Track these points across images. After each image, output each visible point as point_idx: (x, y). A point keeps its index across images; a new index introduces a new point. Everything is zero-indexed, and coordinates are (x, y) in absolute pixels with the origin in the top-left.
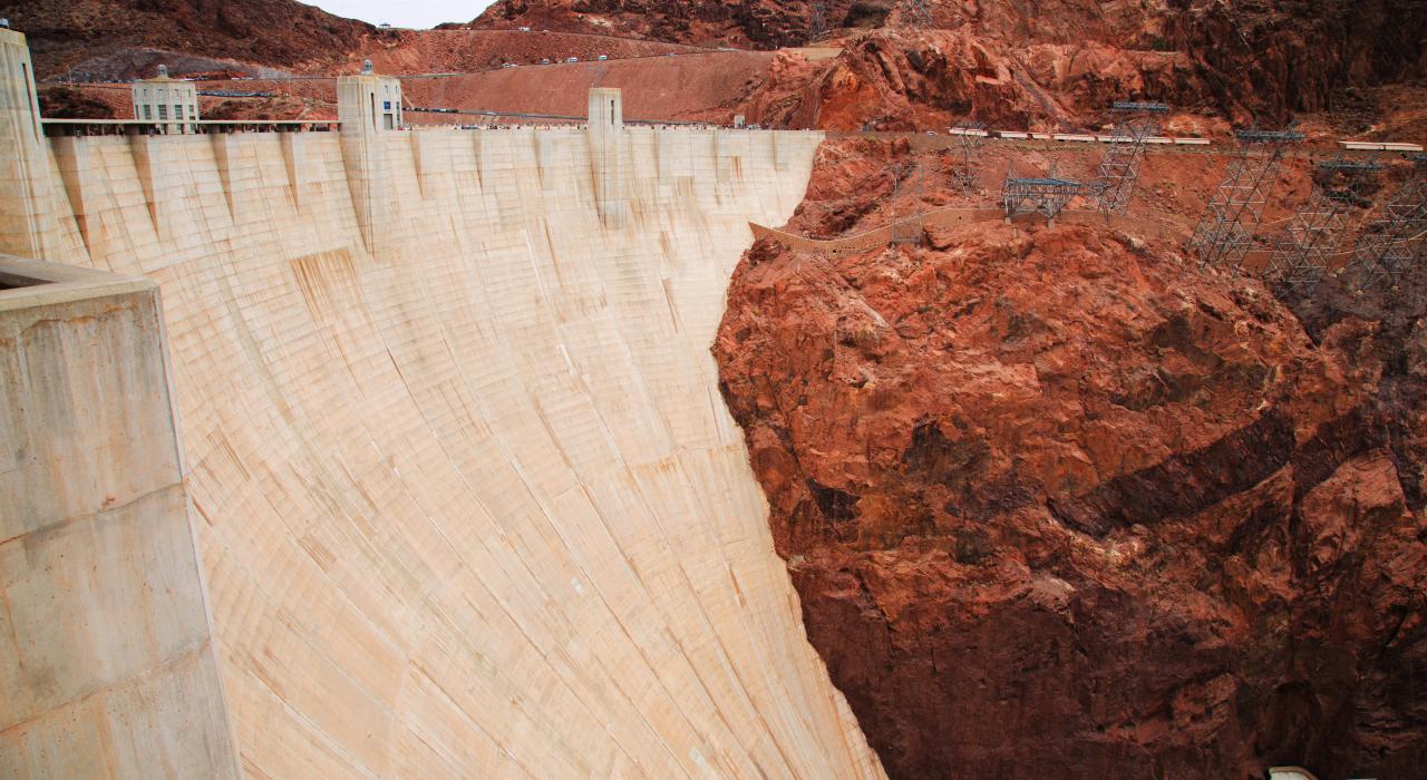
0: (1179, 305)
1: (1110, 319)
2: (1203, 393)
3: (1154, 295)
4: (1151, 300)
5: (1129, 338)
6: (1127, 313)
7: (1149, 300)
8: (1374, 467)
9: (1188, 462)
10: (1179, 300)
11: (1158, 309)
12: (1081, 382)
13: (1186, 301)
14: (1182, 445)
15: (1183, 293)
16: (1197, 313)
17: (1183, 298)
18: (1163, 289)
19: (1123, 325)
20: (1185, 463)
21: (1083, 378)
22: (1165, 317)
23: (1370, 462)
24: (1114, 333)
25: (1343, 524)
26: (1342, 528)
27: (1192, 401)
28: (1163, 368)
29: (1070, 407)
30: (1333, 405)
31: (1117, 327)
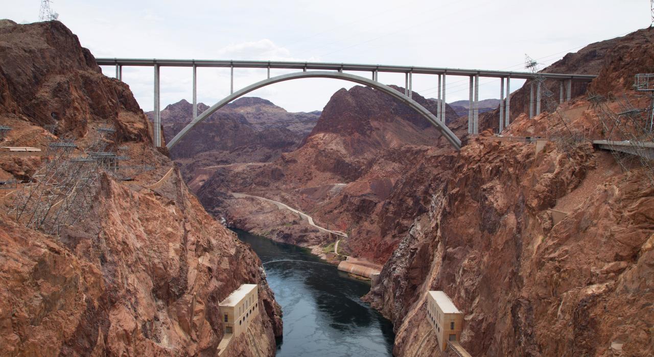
0: (40, 251)
1: (11, 271)
2: (62, 301)
3: (24, 249)
4: (24, 253)
5: (23, 280)
6: (17, 265)
7: (22, 252)
8: (120, 311)
9: (70, 344)
10: (39, 249)
11: (30, 257)
12: (14, 318)
13: (42, 248)
14: (64, 336)
15: (39, 244)
16: (50, 254)
17: (39, 246)
18: (27, 244)
19: (19, 272)
20: (69, 345)
21: (14, 315)
22: (36, 261)
23: (117, 309)
24: (16, 280)
25: (124, 345)
26: (125, 347)
27: (58, 307)
28: (42, 293)
29: (13, 339)
30: (100, 286)
31: (16, 275)
